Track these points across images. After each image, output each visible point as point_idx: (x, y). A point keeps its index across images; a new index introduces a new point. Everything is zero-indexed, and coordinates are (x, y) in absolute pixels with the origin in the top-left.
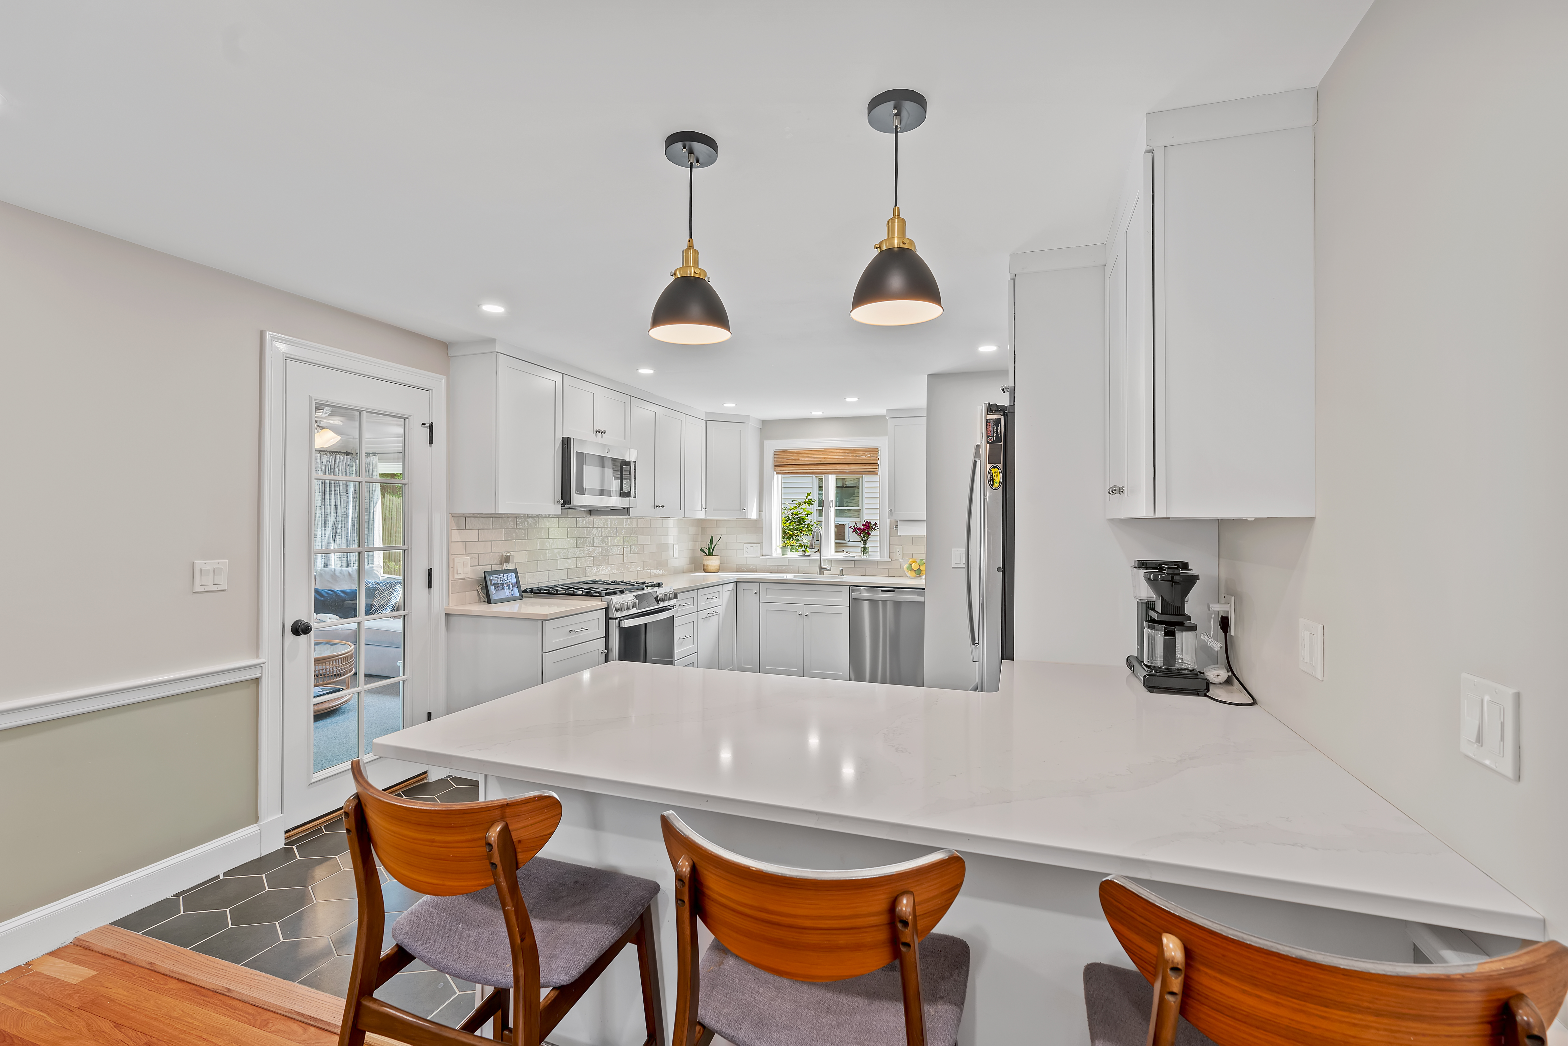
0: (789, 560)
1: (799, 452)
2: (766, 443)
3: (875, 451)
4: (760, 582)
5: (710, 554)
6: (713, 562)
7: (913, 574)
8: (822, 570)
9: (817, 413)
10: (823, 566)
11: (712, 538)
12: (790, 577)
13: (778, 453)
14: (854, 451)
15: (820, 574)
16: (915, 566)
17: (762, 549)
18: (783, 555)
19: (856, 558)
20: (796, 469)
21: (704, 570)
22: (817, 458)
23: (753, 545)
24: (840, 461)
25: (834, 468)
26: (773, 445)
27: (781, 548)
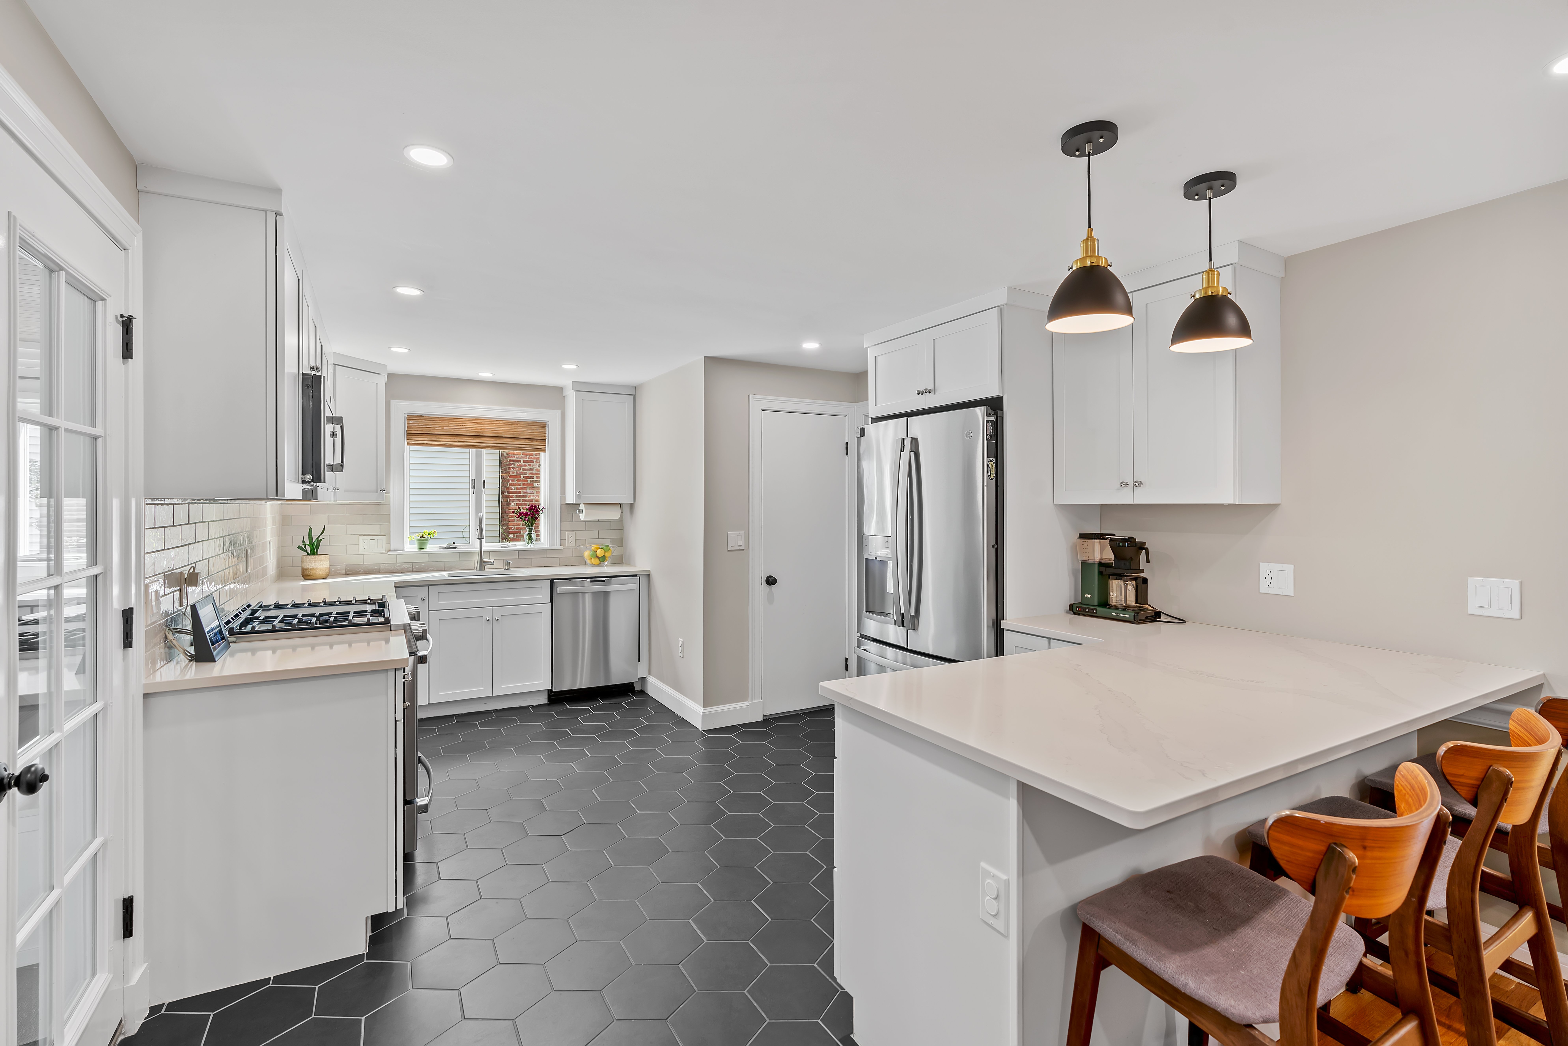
0: (430, 555)
1: (444, 420)
2: (394, 403)
3: (543, 425)
4: (428, 585)
5: (314, 552)
6: (319, 564)
7: (597, 561)
8: (482, 564)
9: (485, 375)
10: (485, 560)
11: (310, 530)
12: (444, 575)
13: (410, 417)
14: (518, 423)
15: (481, 569)
16: (600, 553)
17: (389, 542)
18: (421, 549)
19: (517, 548)
20: (440, 440)
21: (303, 576)
22: (470, 428)
23: (374, 537)
24: (501, 433)
25: (492, 442)
26: (403, 408)
27: (418, 540)
